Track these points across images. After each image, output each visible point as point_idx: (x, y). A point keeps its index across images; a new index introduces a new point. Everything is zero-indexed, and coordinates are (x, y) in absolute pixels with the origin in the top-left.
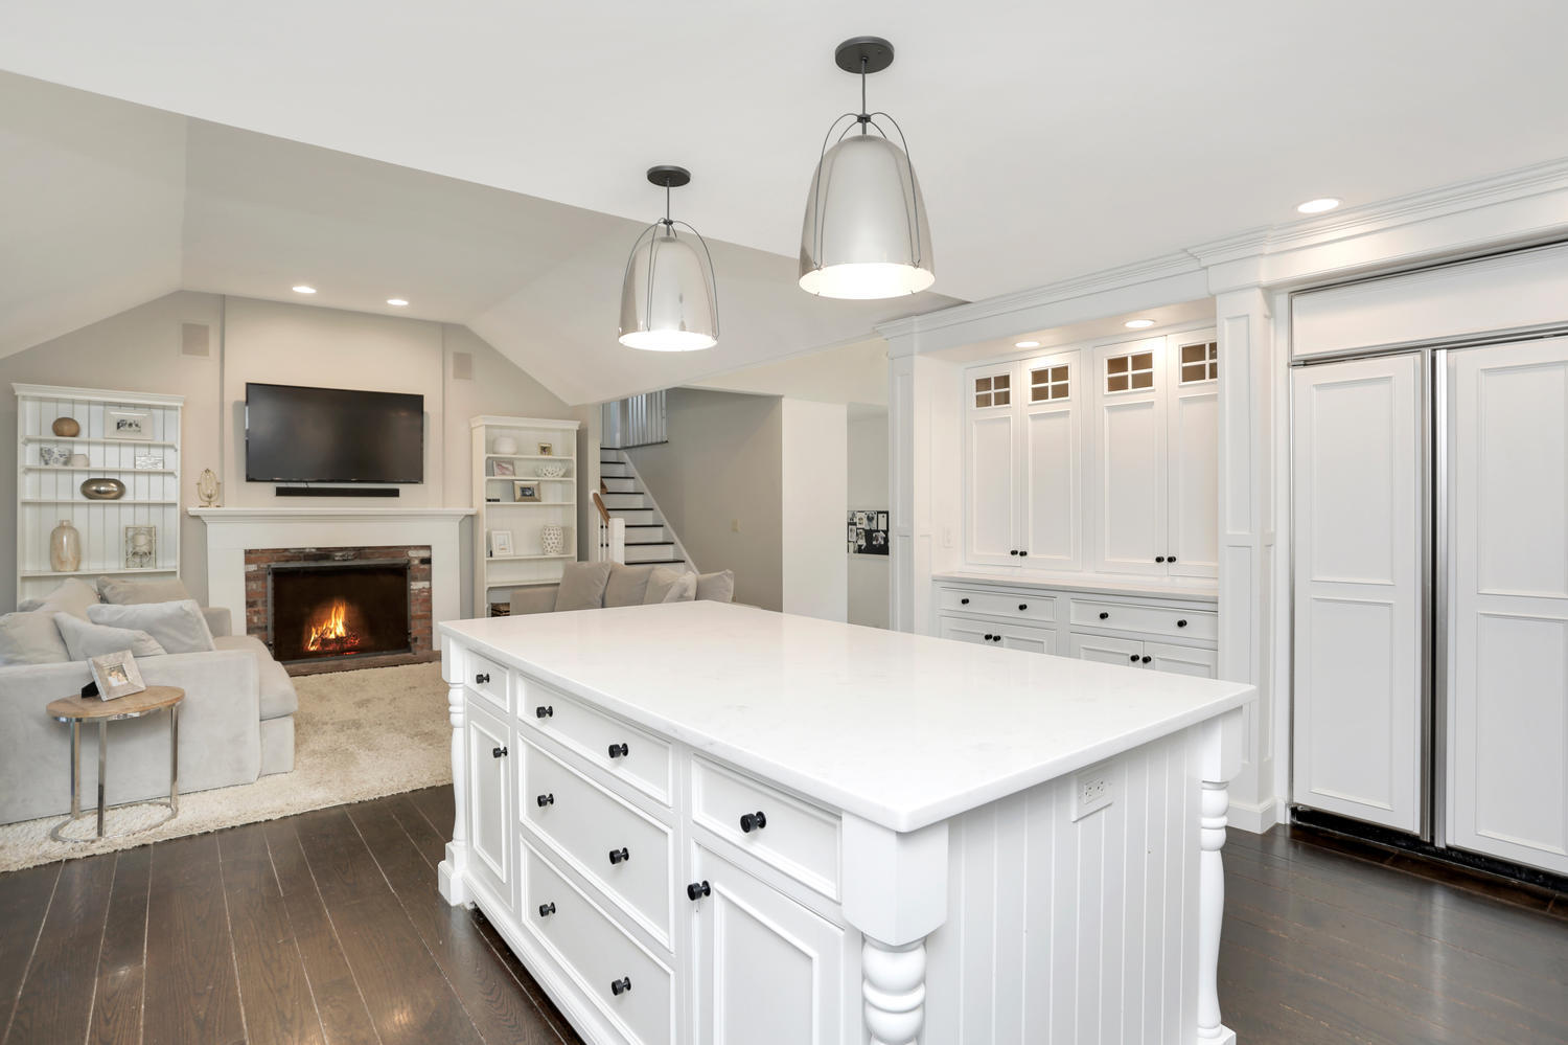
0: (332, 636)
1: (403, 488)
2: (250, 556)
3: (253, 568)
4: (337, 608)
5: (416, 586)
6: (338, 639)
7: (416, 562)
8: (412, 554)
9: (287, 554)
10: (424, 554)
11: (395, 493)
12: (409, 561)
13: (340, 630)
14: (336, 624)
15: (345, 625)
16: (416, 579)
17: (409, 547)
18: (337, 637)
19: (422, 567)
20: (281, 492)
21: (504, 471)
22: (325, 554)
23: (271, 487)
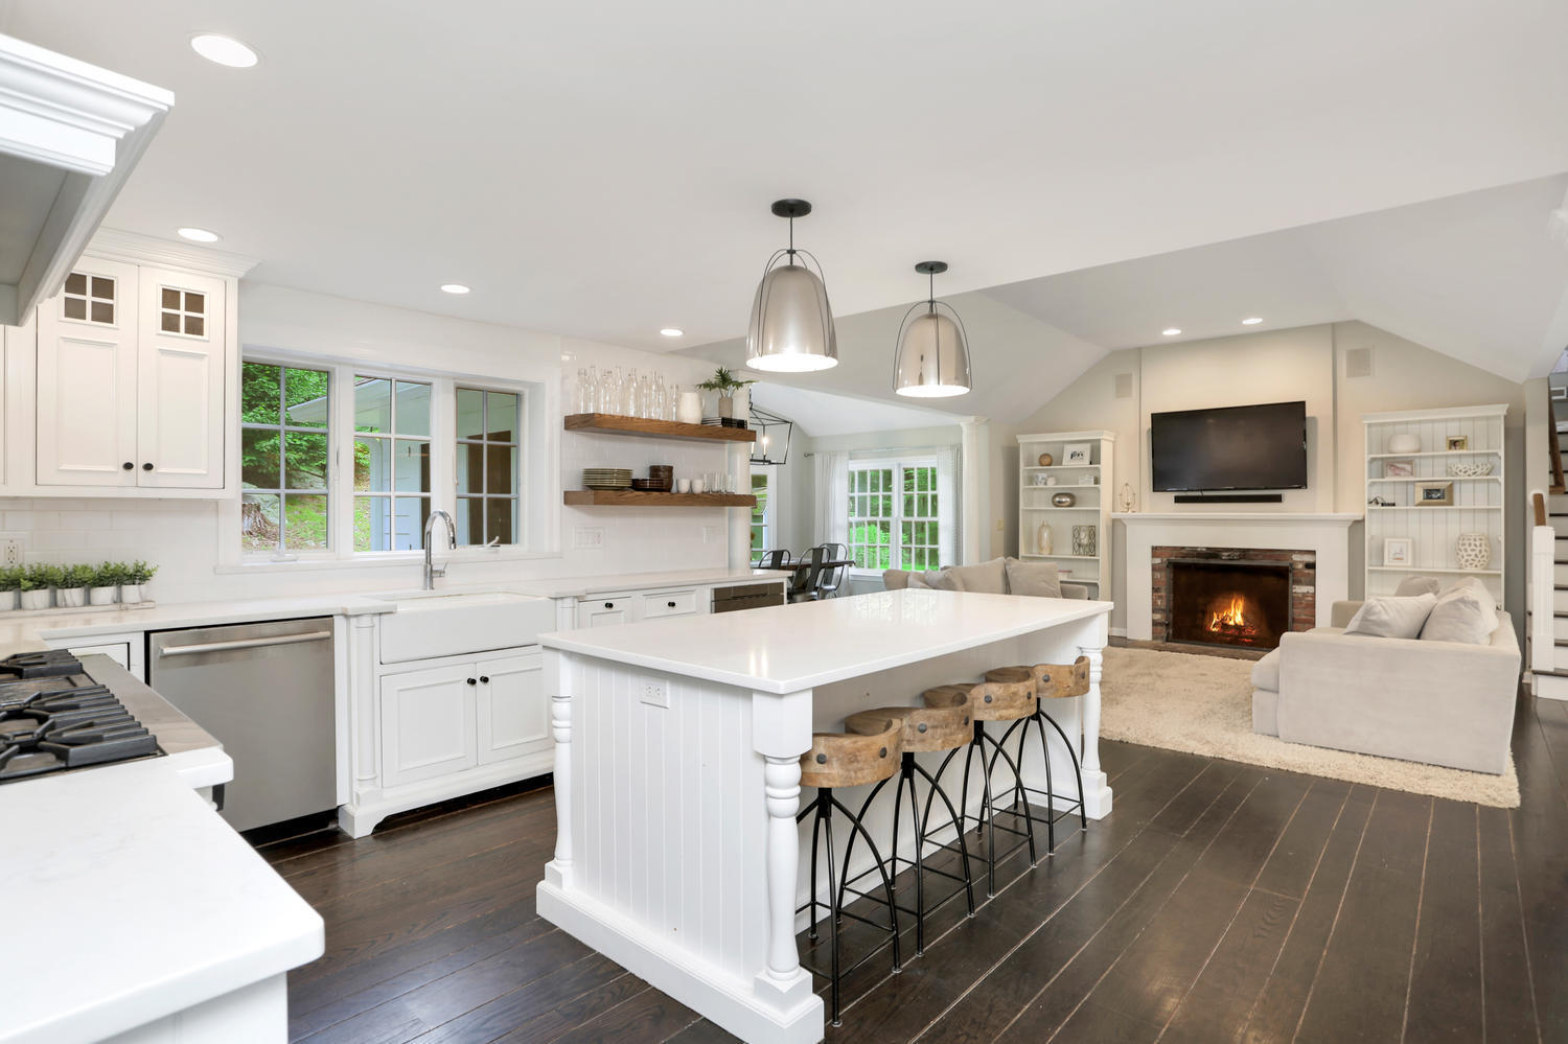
0: (1232, 623)
1: (1287, 494)
2: (1156, 551)
3: (1158, 561)
4: (1236, 601)
5: (1299, 590)
6: (1236, 626)
7: (1300, 566)
8: (1296, 558)
9: (1183, 551)
10: (1308, 559)
11: (1278, 499)
12: (1291, 565)
13: (1239, 620)
14: (1235, 613)
15: (1243, 615)
16: (1299, 582)
17: (1293, 551)
18: (1236, 624)
19: (1307, 571)
20: (1178, 500)
21: (1397, 472)
22: (1214, 553)
23: (1171, 496)
